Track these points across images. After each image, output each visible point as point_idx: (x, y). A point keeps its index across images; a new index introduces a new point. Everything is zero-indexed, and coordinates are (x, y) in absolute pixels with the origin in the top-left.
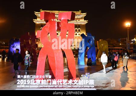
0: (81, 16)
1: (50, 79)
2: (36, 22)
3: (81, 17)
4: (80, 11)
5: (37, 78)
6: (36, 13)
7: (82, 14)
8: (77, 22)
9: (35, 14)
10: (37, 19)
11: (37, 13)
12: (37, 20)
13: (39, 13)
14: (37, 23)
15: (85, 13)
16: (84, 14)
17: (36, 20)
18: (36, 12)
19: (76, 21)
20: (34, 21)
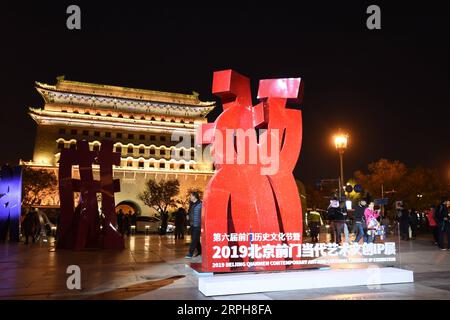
0: (198, 111)
1: (297, 242)
2: (38, 117)
3: (199, 113)
4: (196, 94)
5: (265, 239)
6: (43, 88)
7: (201, 103)
8: (184, 127)
9: (39, 90)
10: (43, 109)
11: (45, 86)
12: (44, 112)
13: (54, 87)
14: (46, 121)
15: (210, 101)
16: (208, 103)
17: (39, 111)
18: (43, 82)
19: (182, 125)
20: (32, 115)
